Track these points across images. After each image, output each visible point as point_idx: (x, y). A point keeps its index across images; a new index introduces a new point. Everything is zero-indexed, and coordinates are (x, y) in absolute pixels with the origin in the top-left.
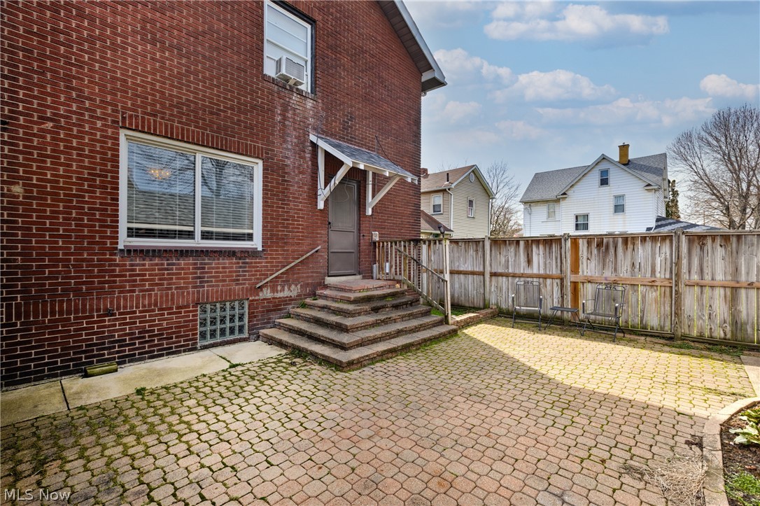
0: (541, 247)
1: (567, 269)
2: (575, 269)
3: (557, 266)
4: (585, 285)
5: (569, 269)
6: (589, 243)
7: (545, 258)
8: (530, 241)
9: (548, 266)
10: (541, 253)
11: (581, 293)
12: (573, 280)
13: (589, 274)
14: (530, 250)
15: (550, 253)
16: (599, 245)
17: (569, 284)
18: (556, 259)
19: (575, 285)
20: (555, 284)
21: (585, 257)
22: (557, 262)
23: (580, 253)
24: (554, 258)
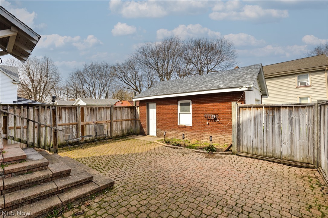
0: (66, 110)
1: (79, 120)
2: (82, 120)
3: (74, 119)
4: (86, 125)
5: (80, 120)
6: (88, 109)
7: (69, 115)
8: (61, 108)
9: (70, 119)
10: (67, 113)
11: (85, 129)
12: (82, 124)
13: (88, 121)
14: (61, 112)
15: (71, 113)
16: (91, 110)
17: (80, 126)
18: (74, 116)
19: (82, 126)
20: (74, 127)
21: (86, 115)
22: (74, 117)
23: (84, 113)
24: (73, 115)
